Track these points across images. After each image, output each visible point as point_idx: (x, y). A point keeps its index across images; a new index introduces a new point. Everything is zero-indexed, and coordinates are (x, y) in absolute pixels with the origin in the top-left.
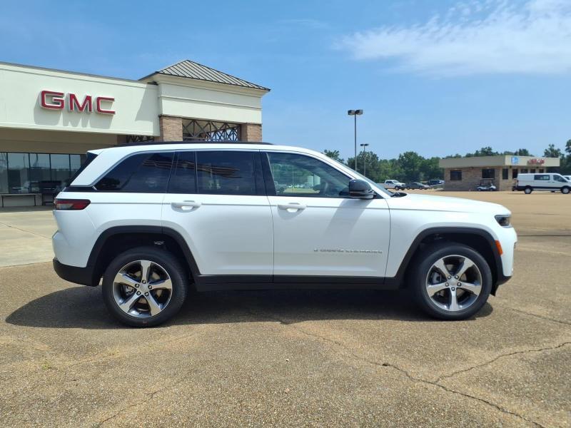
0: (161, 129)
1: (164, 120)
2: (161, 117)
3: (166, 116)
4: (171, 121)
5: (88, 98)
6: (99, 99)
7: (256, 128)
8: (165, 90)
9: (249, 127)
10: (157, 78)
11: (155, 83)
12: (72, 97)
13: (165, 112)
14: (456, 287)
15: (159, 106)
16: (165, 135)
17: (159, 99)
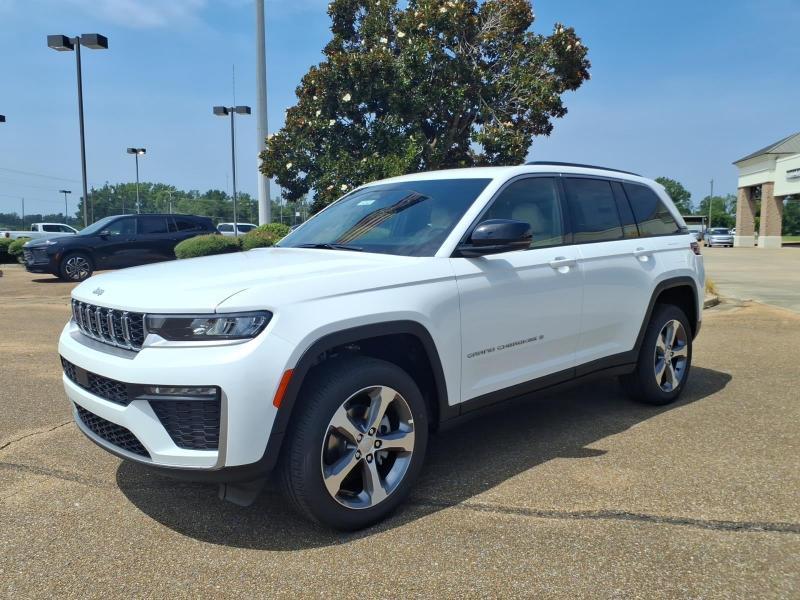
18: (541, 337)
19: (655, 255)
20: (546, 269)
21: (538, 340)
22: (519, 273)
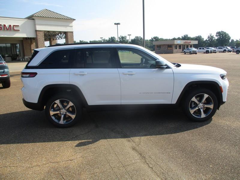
0: (37, 35)
1: (37, 32)
2: (36, 31)
3: (38, 31)
4: (40, 32)
5: (10, 26)
6: (14, 26)
7: (71, 33)
8: (37, 21)
9: (68, 33)
10: (34, 18)
11: (33, 19)
12: (5, 25)
13: (37, 29)
14: (202, 107)
15: (35, 27)
16: (38, 37)
17: (35, 25)
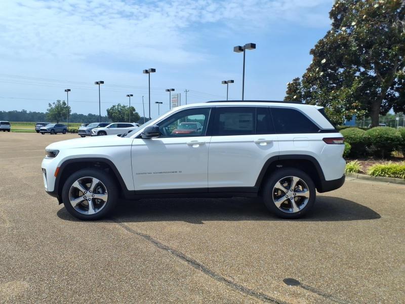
18: (180, 172)
19: (274, 142)
20: (184, 145)
21: (178, 173)
22: (166, 146)
